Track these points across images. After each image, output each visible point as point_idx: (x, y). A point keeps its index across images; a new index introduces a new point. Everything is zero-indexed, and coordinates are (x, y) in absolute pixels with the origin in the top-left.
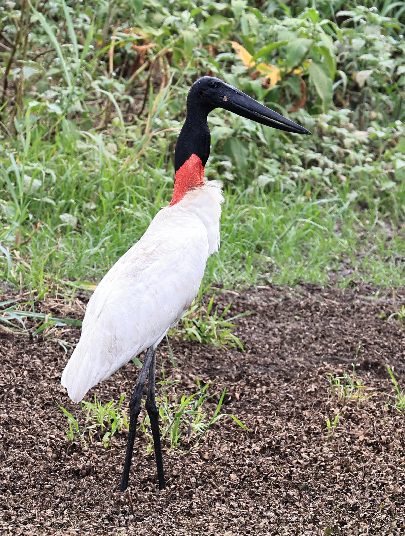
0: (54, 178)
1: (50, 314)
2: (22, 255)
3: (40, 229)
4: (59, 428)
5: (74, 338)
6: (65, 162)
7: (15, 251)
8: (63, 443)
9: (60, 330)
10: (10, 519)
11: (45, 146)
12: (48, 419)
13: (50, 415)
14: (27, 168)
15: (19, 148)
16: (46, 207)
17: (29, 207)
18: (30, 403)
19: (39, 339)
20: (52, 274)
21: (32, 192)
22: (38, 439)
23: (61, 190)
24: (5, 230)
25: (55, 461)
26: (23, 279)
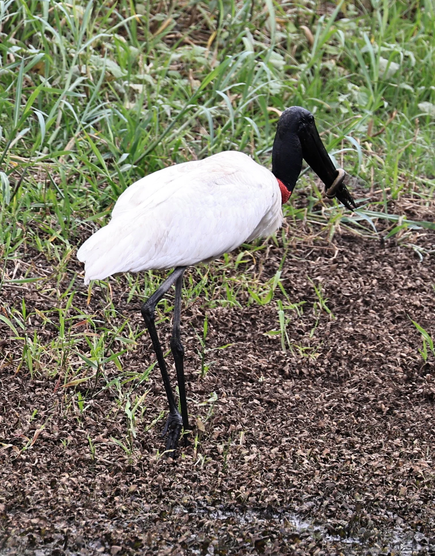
0: (413, 60)
1: (404, 216)
2: (374, 148)
3: (396, 118)
4: (411, 345)
5: (430, 244)
6: (426, 44)
7: (366, 143)
8: (415, 362)
9: (415, 234)
10: (353, 447)
11: (404, 24)
12: (399, 335)
13: (402, 330)
14: (383, 49)
15: (375, 26)
16: (403, 94)
17: (384, 94)
18: (379, 316)
19: (391, 244)
20: (408, 170)
21: (388, 77)
22: (387, 357)
23: (420, 75)
24: (356, 119)
25: (406, 383)
26: (374, 175)
